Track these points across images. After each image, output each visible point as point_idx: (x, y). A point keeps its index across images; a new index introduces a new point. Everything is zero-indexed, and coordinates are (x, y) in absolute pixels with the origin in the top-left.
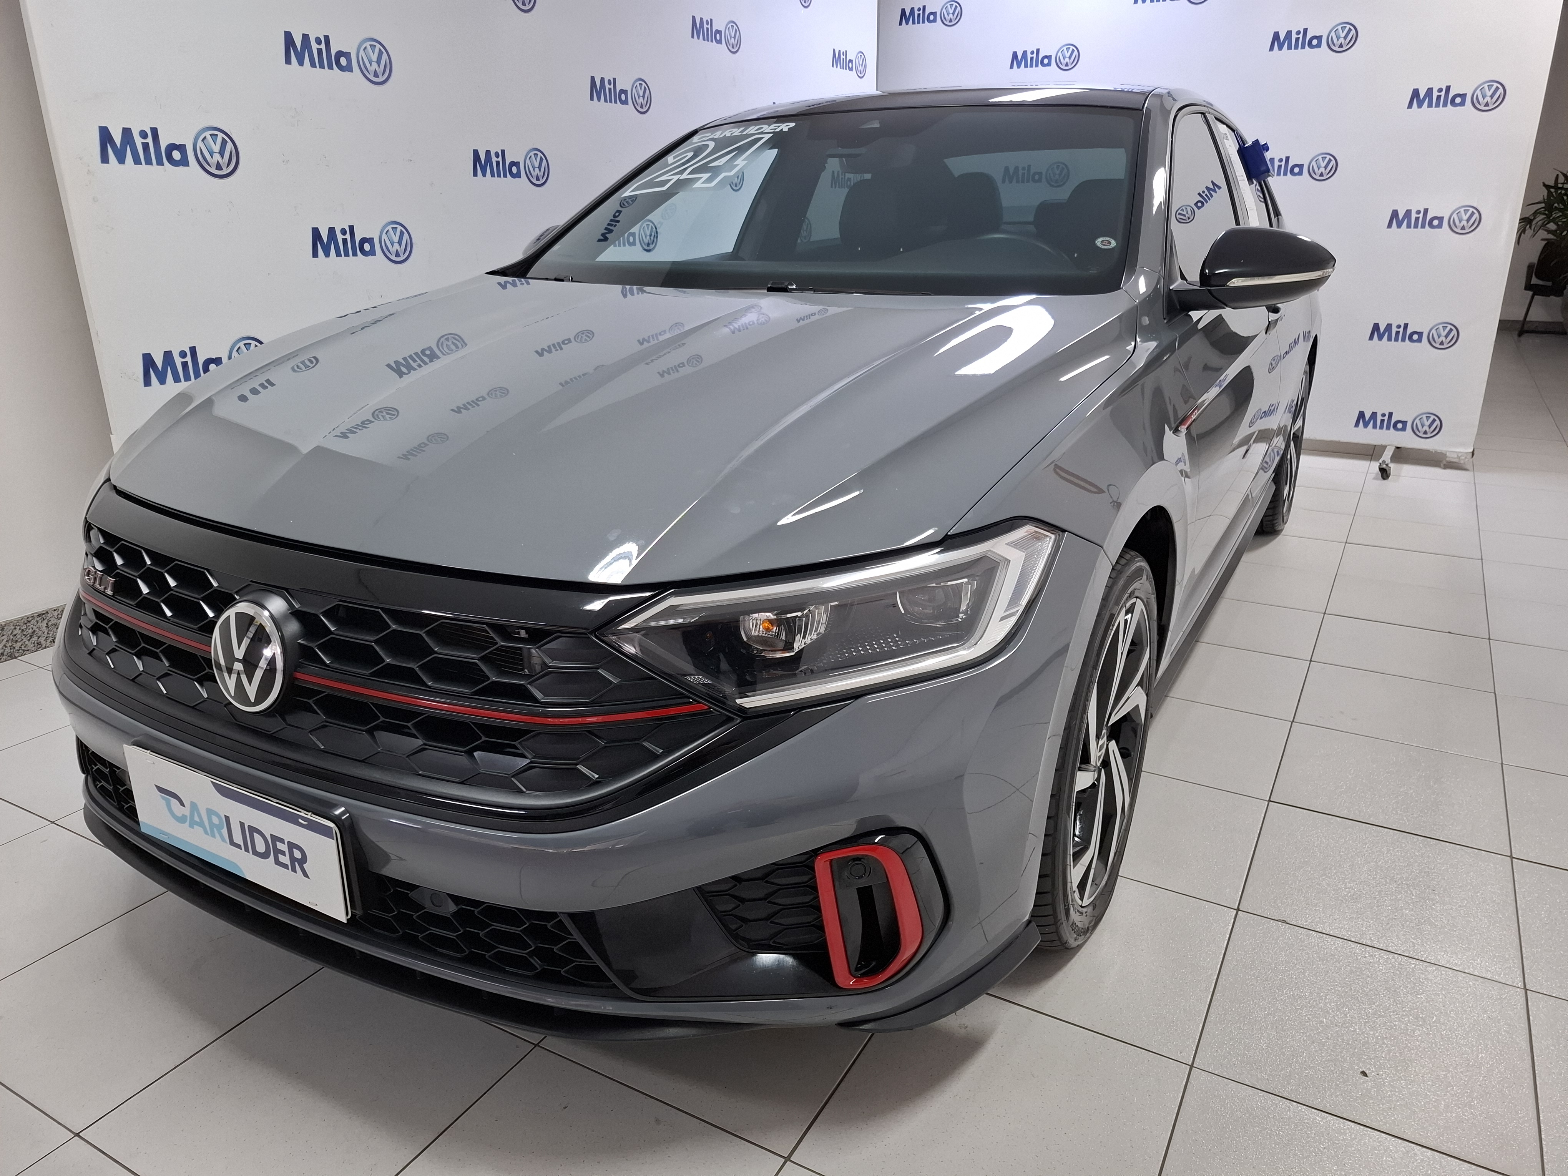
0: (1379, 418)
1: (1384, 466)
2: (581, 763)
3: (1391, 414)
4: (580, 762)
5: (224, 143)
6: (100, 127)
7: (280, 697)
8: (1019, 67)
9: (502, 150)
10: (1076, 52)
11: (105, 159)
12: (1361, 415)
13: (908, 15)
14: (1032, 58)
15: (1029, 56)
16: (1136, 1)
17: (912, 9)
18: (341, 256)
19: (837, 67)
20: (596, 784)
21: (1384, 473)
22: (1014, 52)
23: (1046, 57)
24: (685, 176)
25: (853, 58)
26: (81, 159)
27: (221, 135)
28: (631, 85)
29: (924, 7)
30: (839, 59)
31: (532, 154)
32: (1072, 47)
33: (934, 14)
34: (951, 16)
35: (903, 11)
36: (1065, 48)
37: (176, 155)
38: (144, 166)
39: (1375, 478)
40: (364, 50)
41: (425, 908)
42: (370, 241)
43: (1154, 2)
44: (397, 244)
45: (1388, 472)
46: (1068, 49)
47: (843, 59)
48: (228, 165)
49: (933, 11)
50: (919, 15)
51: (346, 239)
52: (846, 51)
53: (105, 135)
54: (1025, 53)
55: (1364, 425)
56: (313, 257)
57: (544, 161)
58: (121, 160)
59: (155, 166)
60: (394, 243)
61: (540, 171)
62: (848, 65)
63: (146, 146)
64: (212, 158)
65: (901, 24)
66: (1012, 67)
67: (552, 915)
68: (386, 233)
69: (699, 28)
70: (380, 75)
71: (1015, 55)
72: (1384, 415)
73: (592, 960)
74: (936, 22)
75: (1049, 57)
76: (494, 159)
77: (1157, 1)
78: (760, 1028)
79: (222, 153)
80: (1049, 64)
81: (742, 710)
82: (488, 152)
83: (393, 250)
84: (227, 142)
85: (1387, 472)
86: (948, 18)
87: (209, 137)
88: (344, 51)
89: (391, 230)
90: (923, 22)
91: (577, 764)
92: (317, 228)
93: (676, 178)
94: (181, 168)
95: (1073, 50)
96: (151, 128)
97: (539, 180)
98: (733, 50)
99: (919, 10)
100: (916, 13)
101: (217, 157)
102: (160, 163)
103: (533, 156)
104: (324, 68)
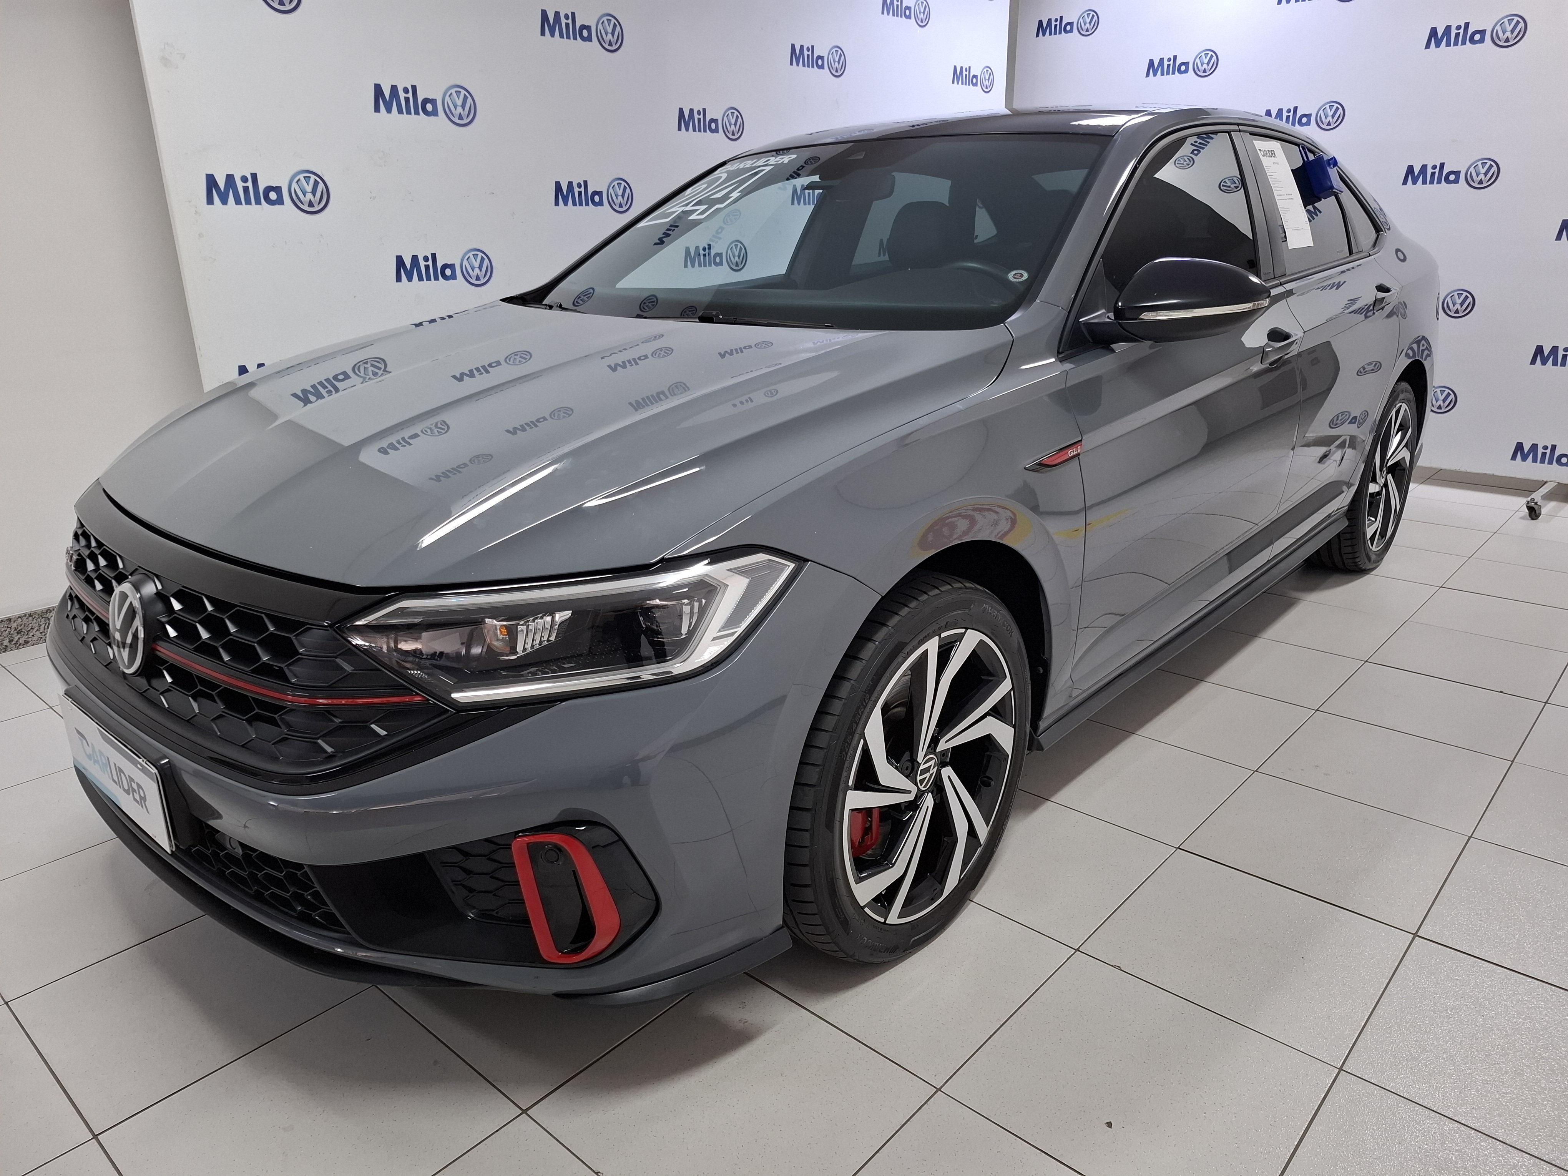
0: (1540, 451)
1: (1533, 505)
2: (322, 737)
3: (1554, 447)
4: (320, 737)
5: (316, 183)
6: (207, 175)
7: (142, 664)
8: (1155, 75)
9: (584, 181)
10: (1214, 58)
11: (210, 201)
12: (1519, 447)
13: (1045, 26)
14: (1169, 66)
15: (1166, 63)
16: (1280, 2)
17: (1050, 20)
18: (423, 280)
19: (958, 83)
20: (330, 757)
21: (1533, 512)
22: (1150, 60)
23: (1183, 64)
24: (688, 208)
25: (978, 73)
26: (190, 202)
27: (313, 177)
28: (722, 115)
29: (1061, 18)
30: (960, 76)
31: (615, 183)
32: (1210, 53)
33: (1071, 24)
34: (1088, 25)
35: (1041, 22)
36: (1203, 54)
37: (273, 196)
38: (244, 207)
39: (1523, 518)
40: (450, 96)
41: (226, 849)
42: (452, 266)
43: (1299, 1)
44: (478, 269)
45: (1537, 512)
46: (1206, 55)
47: (966, 75)
48: (319, 203)
49: (1070, 22)
50: (1056, 26)
51: (429, 265)
52: (970, 67)
53: (211, 181)
54: (1162, 60)
55: (1522, 458)
56: (397, 281)
57: (628, 190)
58: (224, 202)
59: (254, 207)
60: (474, 268)
61: (623, 199)
62: (972, 80)
63: (246, 189)
64: (305, 196)
65: (1037, 35)
66: (1148, 75)
67: (300, 866)
68: (467, 259)
69: (797, 55)
70: (465, 117)
71: (1151, 62)
72: (1545, 448)
73: (329, 907)
74: (1072, 32)
75: (1186, 64)
76: (576, 190)
77: (1302, 1)
78: (480, 988)
79: (314, 192)
80: (1186, 71)
81: (454, 704)
82: (570, 184)
83: (474, 274)
84: (318, 182)
85: (1535, 511)
86: (1085, 28)
87: (303, 180)
88: (431, 98)
89: (472, 257)
90: (1060, 33)
91: (318, 739)
92: (401, 256)
93: (681, 209)
94: (277, 207)
95: (1212, 56)
96: (251, 174)
97: (622, 207)
98: (837, 74)
99: (1056, 20)
100: (1053, 23)
101: (309, 196)
102: (258, 202)
103: (616, 185)
104: (411, 114)
